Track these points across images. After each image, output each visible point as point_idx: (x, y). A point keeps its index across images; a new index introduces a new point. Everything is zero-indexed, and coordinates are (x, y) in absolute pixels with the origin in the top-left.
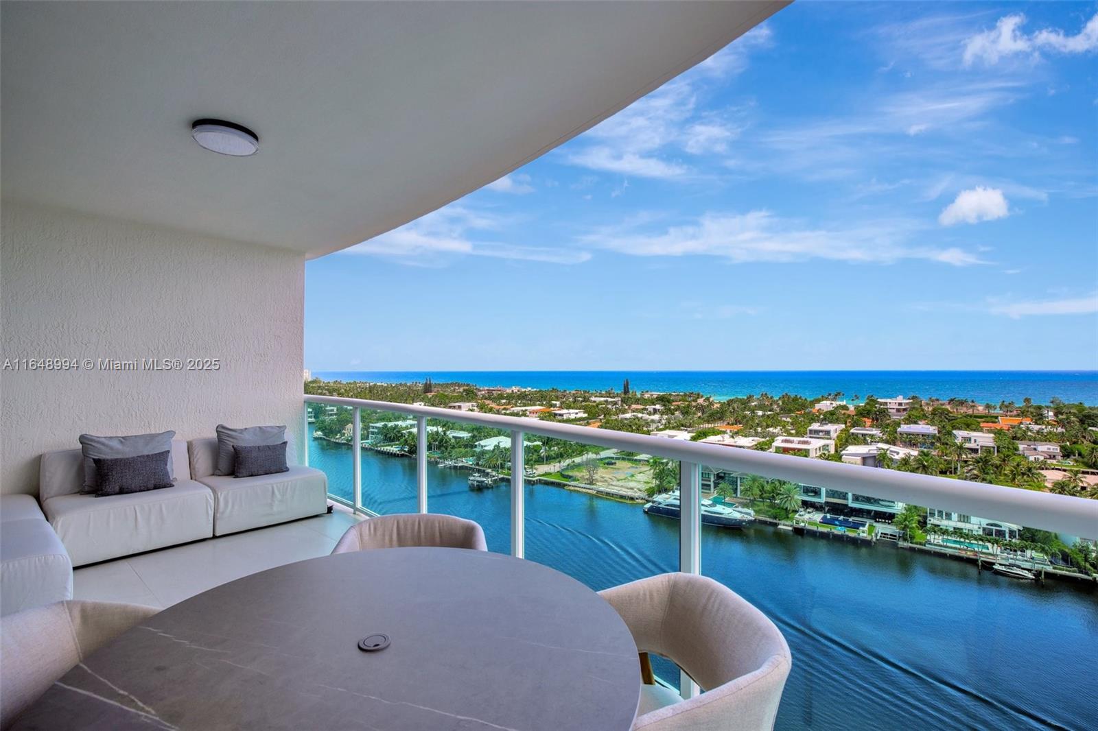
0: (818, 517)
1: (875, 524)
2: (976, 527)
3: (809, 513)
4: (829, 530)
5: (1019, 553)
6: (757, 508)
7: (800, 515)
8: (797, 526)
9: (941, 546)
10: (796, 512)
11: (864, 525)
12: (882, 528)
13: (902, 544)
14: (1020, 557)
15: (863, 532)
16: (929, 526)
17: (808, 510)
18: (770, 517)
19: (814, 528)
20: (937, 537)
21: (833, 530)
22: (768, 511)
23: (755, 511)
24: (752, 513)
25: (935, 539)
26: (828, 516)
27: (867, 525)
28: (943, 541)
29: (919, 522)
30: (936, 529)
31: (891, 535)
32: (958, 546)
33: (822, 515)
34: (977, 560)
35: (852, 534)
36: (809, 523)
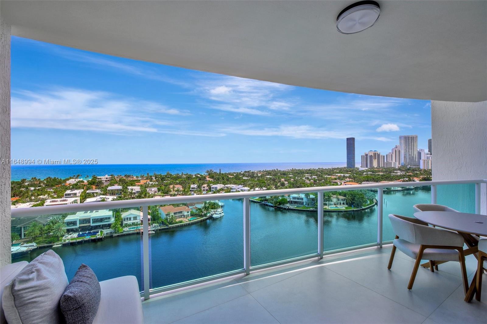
0: (75, 235)
1: (103, 230)
2: (139, 221)
3: (70, 234)
4: (82, 239)
5: (151, 226)
6: (37, 241)
7: (66, 237)
8: (65, 243)
9: (128, 231)
10: (63, 236)
11: (98, 232)
12: (106, 231)
13: (114, 235)
14: (152, 227)
15: (98, 235)
16: (124, 225)
17: (70, 233)
18: (47, 243)
19: (74, 241)
20: (127, 228)
21: (84, 239)
22: (45, 241)
23: (37, 243)
24: (35, 244)
25: (126, 229)
26: (81, 233)
27: (100, 231)
28: (129, 229)
29: (120, 224)
30: (127, 225)
31: (110, 233)
32: (134, 229)
33: (77, 234)
34: (140, 232)
35: (93, 238)
36: (71, 239)
